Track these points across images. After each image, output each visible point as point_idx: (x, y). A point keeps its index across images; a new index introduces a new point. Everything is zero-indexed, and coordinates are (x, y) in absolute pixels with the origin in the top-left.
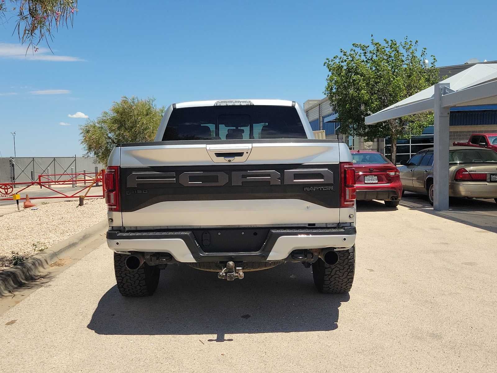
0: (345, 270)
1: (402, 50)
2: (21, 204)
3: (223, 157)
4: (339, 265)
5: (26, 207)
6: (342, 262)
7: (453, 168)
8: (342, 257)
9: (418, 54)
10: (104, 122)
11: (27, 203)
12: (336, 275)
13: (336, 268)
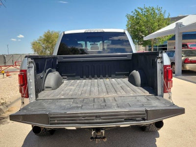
1: (156, 11)
2: (5, 75)
5: (7, 76)
7: (183, 58)
9: (162, 12)
10: (40, 40)
11: (8, 74)
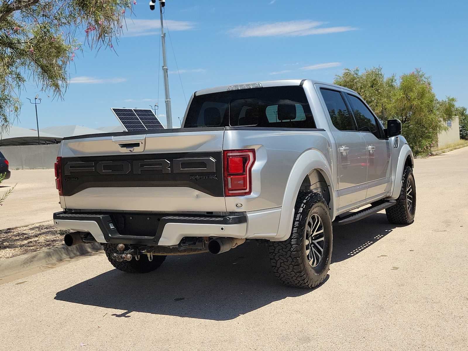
0: (289, 263)
3: (126, 148)
4: (282, 257)
6: (285, 254)
8: (285, 248)
12: (281, 267)
13: (280, 260)
